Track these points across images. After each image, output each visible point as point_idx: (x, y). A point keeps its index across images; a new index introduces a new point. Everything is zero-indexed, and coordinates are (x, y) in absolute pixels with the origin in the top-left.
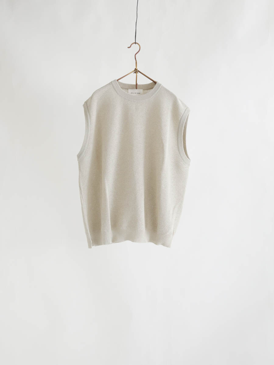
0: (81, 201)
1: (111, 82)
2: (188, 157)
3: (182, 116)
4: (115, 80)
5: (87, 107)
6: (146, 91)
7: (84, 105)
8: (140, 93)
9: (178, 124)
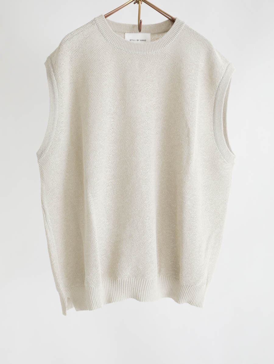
0: (47, 234)
1: (94, 20)
2: (231, 151)
3: (221, 78)
4: (102, 15)
5: (52, 65)
6: (156, 36)
7: (46, 63)
8: (145, 40)
9: (215, 93)
